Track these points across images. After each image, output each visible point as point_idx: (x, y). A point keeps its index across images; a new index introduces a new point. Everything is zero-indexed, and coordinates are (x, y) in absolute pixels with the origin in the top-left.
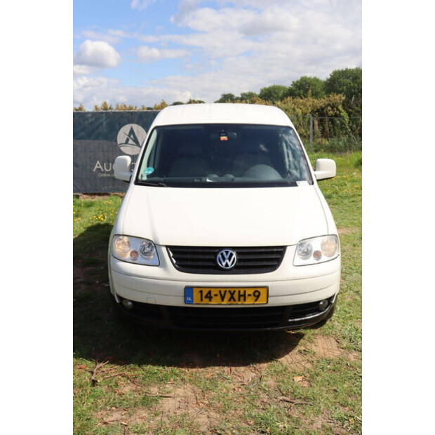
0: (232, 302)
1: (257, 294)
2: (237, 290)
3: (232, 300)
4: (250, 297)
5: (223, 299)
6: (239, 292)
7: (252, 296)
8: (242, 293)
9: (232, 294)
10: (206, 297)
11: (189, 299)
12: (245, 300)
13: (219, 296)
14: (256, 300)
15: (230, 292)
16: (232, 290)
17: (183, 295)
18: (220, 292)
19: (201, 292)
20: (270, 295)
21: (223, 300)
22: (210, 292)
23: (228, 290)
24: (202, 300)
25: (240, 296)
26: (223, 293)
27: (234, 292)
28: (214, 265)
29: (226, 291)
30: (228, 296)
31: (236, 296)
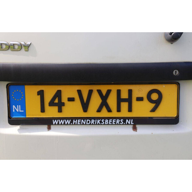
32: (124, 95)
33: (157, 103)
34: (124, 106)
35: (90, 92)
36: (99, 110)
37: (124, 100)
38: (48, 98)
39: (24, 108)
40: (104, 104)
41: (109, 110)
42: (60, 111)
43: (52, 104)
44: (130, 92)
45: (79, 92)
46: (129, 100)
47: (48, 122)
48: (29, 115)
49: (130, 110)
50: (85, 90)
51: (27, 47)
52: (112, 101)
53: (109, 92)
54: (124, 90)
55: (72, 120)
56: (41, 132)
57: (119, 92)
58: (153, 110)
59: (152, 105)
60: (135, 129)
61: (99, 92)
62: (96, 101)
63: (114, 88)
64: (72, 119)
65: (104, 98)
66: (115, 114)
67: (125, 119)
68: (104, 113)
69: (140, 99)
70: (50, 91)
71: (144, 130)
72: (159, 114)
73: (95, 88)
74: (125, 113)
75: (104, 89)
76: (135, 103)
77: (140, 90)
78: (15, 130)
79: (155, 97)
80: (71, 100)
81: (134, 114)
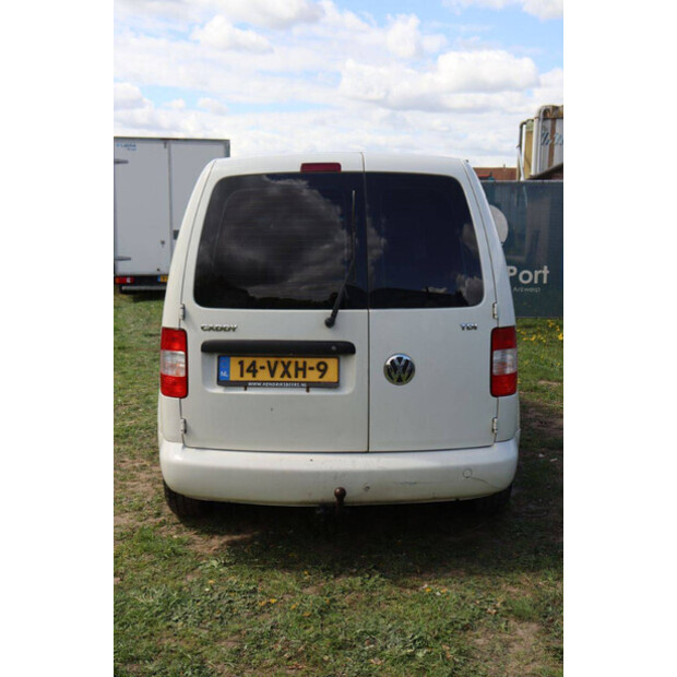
32: (301, 365)
33: (324, 372)
34: (300, 373)
35: (276, 363)
36: (282, 376)
37: (301, 369)
38: (246, 366)
39: (228, 373)
40: (286, 372)
41: (289, 376)
42: (254, 376)
43: (248, 371)
44: (305, 363)
45: (269, 362)
46: (304, 370)
47: (245, 385)
48: (232, 379)
49: (304, 376)
50: (272, 360)
51: (234, 329)
52: (292, 370)
53: (289, 363)
54: (301, 361)
55: (262, 384)
56: (240, 392)
57: (297, 363)
58: (321, 377)
59: (320, 373)
60: (308, 391)
61: (283, 363)
62: (280, 369)
63: (294, 360)
64: (262, 382)
65: (286, 367)
66: (293, 379)
67: (300, 382)
68: (286, 378)
69: (311, 369)
70: (248, 361)
71: (314, 392)
72: (325, 379)
73: (280, 360)
74: (300, 378)
75: (286, 360)
76: (308, 372)
77: (312, 362)
78: (220, 390)
79: (322, 367)
80: (262, 368)
81: (307, 380)
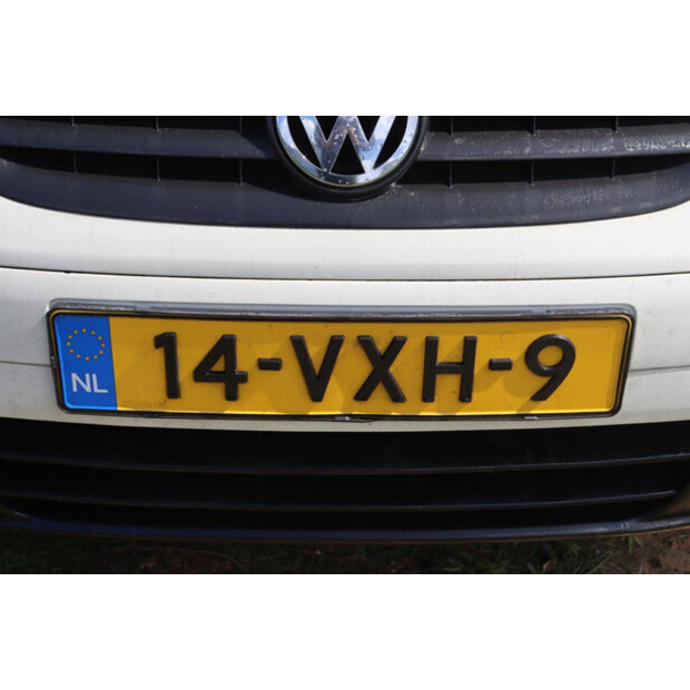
0: (379, 402)
1: (549, 357)
2: (416, 337)
3: (380, 394)
4: (501, 377)
5: (316, 384)
6: (431, 346)
7: (520, 367)
8: (449, 350)
9: (381, 363)
10: (203, 373)
11: (90, 384)
12: (465, 395)
13: (291, 367)
14: (540, 396)
15: (366, 344)
16: (382, 336)
17: (45, 358)
18: (299, 345)
19: (166, 343)
20: (637, 358)
21: (317, 393)
22: (226, 347)
23: (350, 332)
24: (173, 391)
25: (432, 369)
26: (316, 352)
27: (397, 345)
28: (258, 153)
29: (335, 344)
30: (352, 368)
31: (407, 369)
